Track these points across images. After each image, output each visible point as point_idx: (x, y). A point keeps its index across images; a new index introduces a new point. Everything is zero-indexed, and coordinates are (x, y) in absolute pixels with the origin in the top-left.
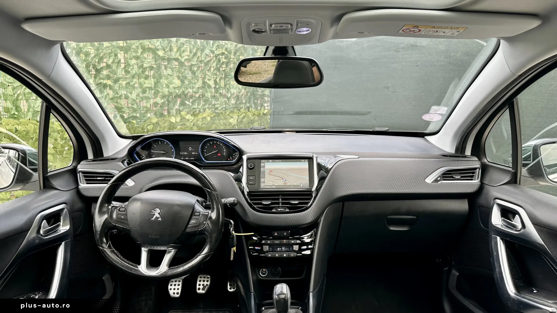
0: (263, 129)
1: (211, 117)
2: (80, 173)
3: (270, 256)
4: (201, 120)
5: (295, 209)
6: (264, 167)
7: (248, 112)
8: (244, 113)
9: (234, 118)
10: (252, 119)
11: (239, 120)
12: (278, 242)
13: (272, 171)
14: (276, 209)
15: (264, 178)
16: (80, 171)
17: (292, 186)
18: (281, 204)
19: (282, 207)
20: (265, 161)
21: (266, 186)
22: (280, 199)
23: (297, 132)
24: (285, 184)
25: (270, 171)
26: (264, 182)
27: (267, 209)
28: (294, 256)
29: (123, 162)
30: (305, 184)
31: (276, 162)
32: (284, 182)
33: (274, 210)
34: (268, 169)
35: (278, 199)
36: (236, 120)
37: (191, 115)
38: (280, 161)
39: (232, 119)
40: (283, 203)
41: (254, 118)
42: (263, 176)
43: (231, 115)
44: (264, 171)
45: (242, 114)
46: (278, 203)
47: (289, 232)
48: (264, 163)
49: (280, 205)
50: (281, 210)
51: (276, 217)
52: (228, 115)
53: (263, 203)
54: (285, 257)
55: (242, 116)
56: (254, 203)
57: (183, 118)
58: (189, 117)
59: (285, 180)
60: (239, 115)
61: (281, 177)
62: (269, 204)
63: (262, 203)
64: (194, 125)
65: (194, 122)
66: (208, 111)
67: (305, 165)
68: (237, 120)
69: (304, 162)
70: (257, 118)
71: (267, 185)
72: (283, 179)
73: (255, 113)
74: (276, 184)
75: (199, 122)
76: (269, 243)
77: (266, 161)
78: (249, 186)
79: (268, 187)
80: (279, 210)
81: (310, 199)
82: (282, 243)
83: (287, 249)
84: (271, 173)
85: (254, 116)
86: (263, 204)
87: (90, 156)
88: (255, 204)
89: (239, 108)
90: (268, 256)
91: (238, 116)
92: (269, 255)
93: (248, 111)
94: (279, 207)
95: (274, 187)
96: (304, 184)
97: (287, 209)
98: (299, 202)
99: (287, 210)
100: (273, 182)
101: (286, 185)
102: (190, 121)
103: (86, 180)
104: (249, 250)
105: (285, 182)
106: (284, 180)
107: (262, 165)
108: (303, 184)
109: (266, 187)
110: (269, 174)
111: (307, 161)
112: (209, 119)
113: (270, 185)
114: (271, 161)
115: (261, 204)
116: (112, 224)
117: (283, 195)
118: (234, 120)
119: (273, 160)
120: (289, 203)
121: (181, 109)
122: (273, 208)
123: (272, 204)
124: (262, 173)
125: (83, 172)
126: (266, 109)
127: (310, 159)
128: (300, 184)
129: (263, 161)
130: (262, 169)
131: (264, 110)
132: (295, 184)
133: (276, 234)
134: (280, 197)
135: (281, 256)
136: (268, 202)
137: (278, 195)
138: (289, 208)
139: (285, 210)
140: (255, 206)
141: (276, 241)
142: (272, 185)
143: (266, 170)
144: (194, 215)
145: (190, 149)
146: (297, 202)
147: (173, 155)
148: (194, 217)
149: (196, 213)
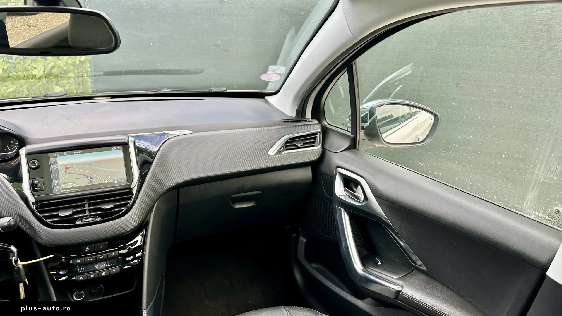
3: (83, 279)
5: (108, 216)
6: (56, 163)
7: (58, 61)
8: (52, 62)
9: (39, 68)
10: (65, 68)
12: (92, 259)
13: (69, 168)
14: (81, 220)
15: (58, 178)
17: (102, 186)
18: (87, 212)
19: (90, 215)
20: (56, 155)
21: (61, 189)
22: (87, 206)
23: (113, 97)
24: (92, 183)
25: (66, 168)
26: (58, 185)
27: (68, 222)
28: (117, 272)
30: (120, 179)
31: (75, 154)
32: (90, 182)
33: (78, 223)
34: (62, 166)
35: (84, 206)
38: (80, 152)
39: (36, 71)
40: (90, 211)
41: (68, 68)
42: (55, 176)
43: (34, 65)
44: (57, 170)
45: (49, 63)
46: (84, 212)
47: (107, 242)
48: (56, 157)
49: (88, 213)
50: (89, 220)
53: (60, 214)
54: (104, 276)
55: (50, 65)
56: (45, 217)
59: (91, 178)
60: (45, 65)
61: (84, 175)
62: (71, 215)
63: (58, 214)
67: (118, 154)
68: (44, 71)
69: (116, 150)
70: (71, 67)
71: (64, 188)
72: (88, 177)
73: (69, 61)
74: (78, 186)
76: (79, 263)
77: (58, 154)
78: (35, 193)
79: (65, 191)
80: (86, 220)
81: (130, 198)
82: (98, 259)
83: (106, 264)
84: (68, 171)
85: (68, 66)
86: (61, 217)
88: (47, 217)
90: (79, 280)
91: (44, 66)
92: (81, 278)
94: (86, 216)
95: (74, 189)
96: (119, 180)
97: (97, 218)
98: (115, 205)
99: (99, 219)
100: (73, 183)
101: (93, 184)
104: (51, 276)
105: (91, 181)
106: (90, 178)
107: (53, 160)
108: (117, 180)
109: (63, 191)
110: (65, 172)
111: (119, 147)
113: (68, 187)
114: (65, 153)
115: (57, 216)
117: (89, 199)
118: (39, 71)
119: (69, 152)
120: (99, 209)
122: (76, 219)
123: (74, 213)
124: (55, 173)
127: (124, 145)
128: (114, 180)
129: (54, 154)
130: (53, 167)
132: (106, 182)
133: (88, 249)
134: (86, 202)
135: (98, 276)
136: (68, 213)
137: (83, 200)
138: (99, 215)
139: (95, 220)
140: (47, 221)
141: (89, 259)
142: (71, 187)
143: (59, 167)
146: (111, 206)
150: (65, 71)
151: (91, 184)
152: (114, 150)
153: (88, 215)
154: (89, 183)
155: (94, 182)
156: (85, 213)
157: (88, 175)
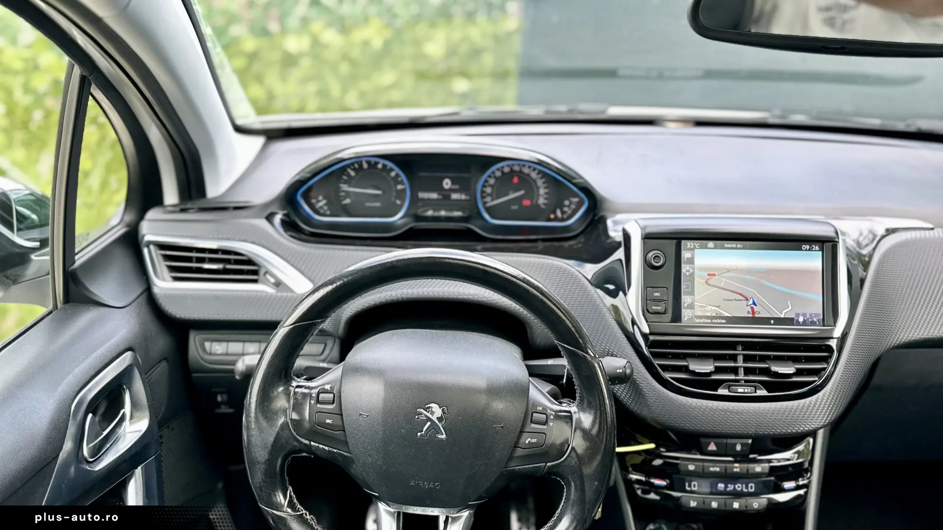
2: (151, 246)
3: (695, 504)
6: (691, 261)
12: (718, 469)
13: (714, 275)
14: (729, 387)
15: (692, 293)
16: (149, 243)
17: (772, 322)
18: (741, 371)
19: (746, 381)
20: (694, 246)
21: (696, 317)
22: (740, 359)
24: (753, 312)
25: (709, 275)
26: (691, 306)
28: (760, 508)
29: (269, 218)
30: (811, 315)
31: (728, 248)
32: (750, 310)
33: (722, 391)
34: (702, 269)
35: (733, 358)
38: (739, 246)
40: (748, 371)
42: (687, 287)
44: (692, 275)
46: (735, 371)
47: (750, 441)
48: (693, 250)
49: (741, 376)
50: (746, 390)
51: (731, 412)
53: (691, 367)
54: (735, 510)
56: (662, 367)
59: (754, 303)
61: (743, 296)
62: (709, 374)
63: (687, 366)
67: (813, 260)
69: (809, 250)
71: (699, 314)
72: (747, 300)
74: (727, 314)
76: (691, 471)
77: (697, 243)
78: (648, 315)
79: (701, 321)
80: (740, 390)
81: (826, 360)
82: (727, 472)
83: (739, 487)
84: (713, 281)
86: (693, 373)
87: (171, 195)
88: (665, 368)
90: (688, 506)
92: (692, 502)
94: (738, 381)
95: (719, 321)
96: (808, 316)
97: (761, 389)
98: (798, 369)
99: (763, 392)
100: (718, 307)
101: (756, 316)
103: (172, 269)
105: (752, 308)
106: (751, 302)
107: (686, 254)
108: (804, 315)
109: (698, 321)
110: (706, 282)
111: (817, 247)
113: (709, 314)
114: (711, 244)
115: (685, 369)
117: (747, 346)
119: (718, 242)
120: (766, 372)
122: (718, 384)
123: (718, 370)
124: (687, 281)
125: (162, 246)
127: (827, 244)
128: (798, 315)
129: (689, 244)
130: (685, 268)
132: (782, 316)
133: (712, 447)
134: (740, 352)
135: (725, 506)
136: (706, 367)
137: (732, 346)
138: (765, 385)
139: (756, 392)
140: (667, 376)
141: (713, 467)
142: (714, 314)
143: (696, 272)
144: (532, 422)
145: (447, 184)
146: (789, 369)
147: (403, 201)
148: (533, 425)
149: (535, 414)
151: (751, 315)
152: (806, 250)
153: (742, 380)
154: (748, 312)
155: (759, 313)
156: (736, 374)
157: (749, 297)
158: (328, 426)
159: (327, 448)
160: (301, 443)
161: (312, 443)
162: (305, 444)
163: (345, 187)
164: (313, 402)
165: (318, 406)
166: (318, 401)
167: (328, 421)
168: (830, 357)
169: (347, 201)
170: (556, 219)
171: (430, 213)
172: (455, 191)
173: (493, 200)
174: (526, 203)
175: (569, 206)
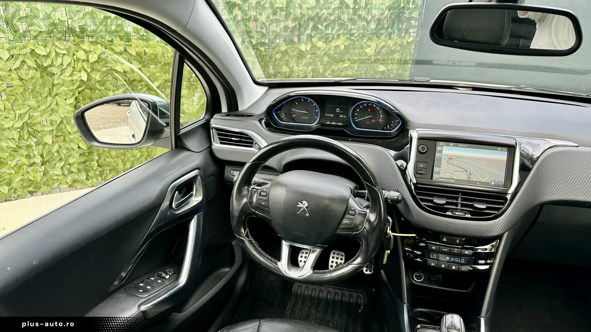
0: (427, 82)
1: (345, 46)
2: (213, 129)
3: (433, 265)
4: (333, 49)
5: (478, 215)
6: (441, 151)
7: (389, 40)
8: (384, 42)
9: (372, 47)
10: (393, 49)
11: (377, 50)
12: (446, 250)
13: (452, 159)
14: (452, 212)
15: (439, 166)
16: (213, 128)
17: (478, 183)
18: (460, 205)
19: (461, 210)
20: (443, 144)
21: (440, 178)
22: (460, 199)
23: (475, 89)
24: (469, 178)
25: (449, 159)
26: (438, 173)
27: (440, 210)
28: (466, 270)
29: (260, 121)
30: (498, 182)
31: (461, 147)
33: (448, 213)
34: (446, 155)
35: (457, 199)
36: (373, 50)
37: (323, 42)
38: (465, 146)
39: (369, 49)
40: (463, 205)
41: (395, 48)
42: (438, 163)
43: (369, 43)
44: (441, 158)
45: (381, 43)
46: (456, 204)
47: (464, 239)
48: (442, 146)
49: (459, 207)
50: (460, 214)
51: (452, 223)
52: (365, 43)
53: (435, 201)
54: (453, 270)
55: (382, 45)
56: (420, 199)
57: (314, 46)
58: (320, 44)
59: (470, 174)
60: (378, 43)
61: (464, 169)
62: (444, 204)
63: (433, 200)
64: (325, 54)
65: (325, 50)
66: (343, 38)
67: (502, 155)
68: (375, 50)
69: (501, 151)
70: (399, 48)
71: (442, 176)
72: (467, 172)
73: (398, 41)
74: (456, 178)
75: (331, 51)
76: (433, 249)
77: (445, 143)
78: (417, 175)
79: (443, 180)
80: (457, 213)
81: (503, 204)
82: (451, 252)
83: (456, 260)
84: (451, 161)
85: (396, 46)
86: (435, 203)
87: (224, 109)
88: (423, 200)
89: (379, 35)
90: (430, 265)
91: (377, 45)
92: (432, 263)
93: (390, 38)
94: (457, 209)
95: (451, 181)
96: (497, 182)
97: (468, 214)
98: (487, 207)
99: (469, 216)
100: (452, 174)
101: (470, 180)
102: (322, 49)
103: (220, 139)
104: (404, 252)
105: (469, 176)
106: (469, 173)
107: (438, 148)
108: (495, 182)
109: (441, 180)
110: (447, 162)
111: (505, 149)
112: (342, 47)
113: (447, 177)
114: (452, 144)
115: (431, 201)
116: (251, 210)
117: (464, 193)
118: (371, 49)
119: (456, 144)
120: (472, 206)
121: (313, 34)
122: (448, 209)
123: (448, 203)
124: (438, 161)
125: (217, 129)
126: (411, 37)
127: (511, 148)
128: (492, 181)
129: (441, 143)
130: (437, 155)
131: (409, 38)
132: (484, 181)
133: (445, 239)
134: (460, 196)
135: (448, 267)
136: (442, 201)
137: (457, 193)
138: (471, 213)
139: (465, 215)
140: (422, 203)
141: (444, 249)
142: (449, 177)
143: (443, 157)
144: (348, 214)
145: (338, 110)
146: (484, 207)
147: (317, 117)
148: (348, 215)
149: (350, 211)
150: (392, 51)
151: (468, 179)
152: (499, 150)
153: (459, 209)
154: (467, 178)
155: (472, 179)
156: (457, 206)
157: (468, 170)
158: (263, 206)
159: (262, 214)
160: (252, 211)
161: (256, 212)
162: (254, 212)
163: (293, 109)
164: (258, 195)
165: (260, 197)
166: (260, 195)
167: (263, 203)
168: (505, 203)
169: (294, 116)
170: (387, 129)
171: (328, 123)
172: (341, 114)
173: (358, 119)
174: (374, 121)
175: (394, 124)
